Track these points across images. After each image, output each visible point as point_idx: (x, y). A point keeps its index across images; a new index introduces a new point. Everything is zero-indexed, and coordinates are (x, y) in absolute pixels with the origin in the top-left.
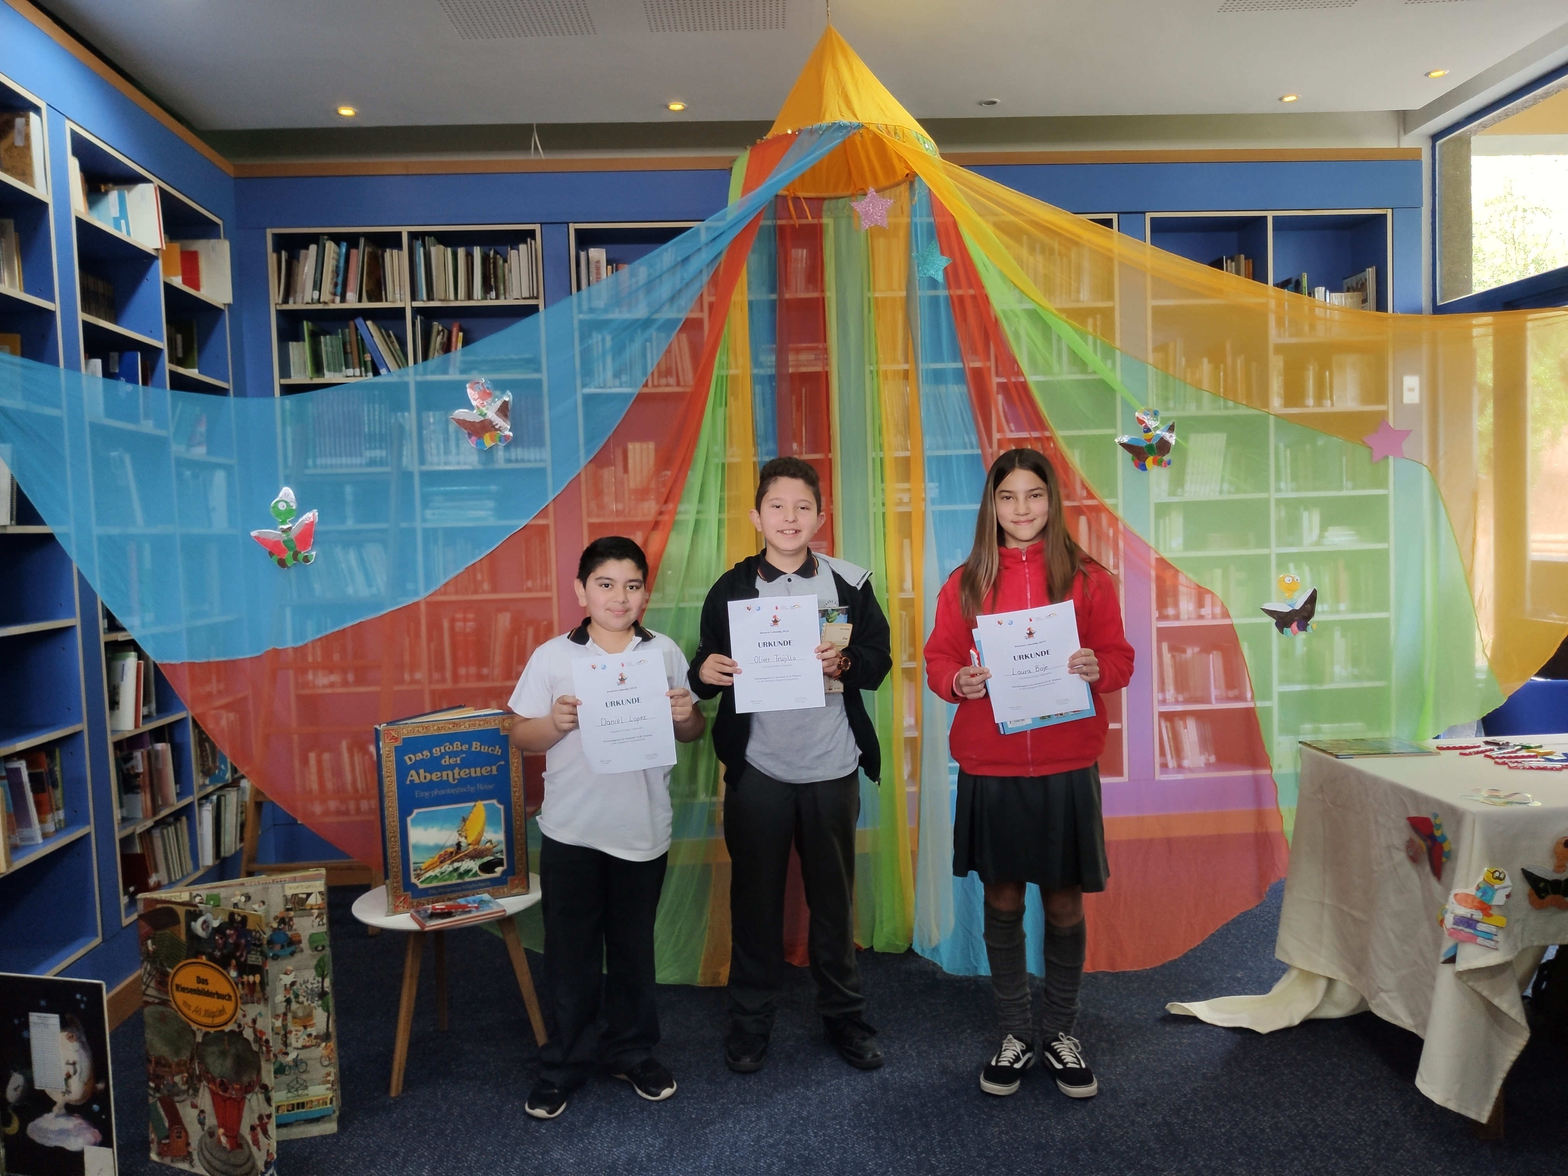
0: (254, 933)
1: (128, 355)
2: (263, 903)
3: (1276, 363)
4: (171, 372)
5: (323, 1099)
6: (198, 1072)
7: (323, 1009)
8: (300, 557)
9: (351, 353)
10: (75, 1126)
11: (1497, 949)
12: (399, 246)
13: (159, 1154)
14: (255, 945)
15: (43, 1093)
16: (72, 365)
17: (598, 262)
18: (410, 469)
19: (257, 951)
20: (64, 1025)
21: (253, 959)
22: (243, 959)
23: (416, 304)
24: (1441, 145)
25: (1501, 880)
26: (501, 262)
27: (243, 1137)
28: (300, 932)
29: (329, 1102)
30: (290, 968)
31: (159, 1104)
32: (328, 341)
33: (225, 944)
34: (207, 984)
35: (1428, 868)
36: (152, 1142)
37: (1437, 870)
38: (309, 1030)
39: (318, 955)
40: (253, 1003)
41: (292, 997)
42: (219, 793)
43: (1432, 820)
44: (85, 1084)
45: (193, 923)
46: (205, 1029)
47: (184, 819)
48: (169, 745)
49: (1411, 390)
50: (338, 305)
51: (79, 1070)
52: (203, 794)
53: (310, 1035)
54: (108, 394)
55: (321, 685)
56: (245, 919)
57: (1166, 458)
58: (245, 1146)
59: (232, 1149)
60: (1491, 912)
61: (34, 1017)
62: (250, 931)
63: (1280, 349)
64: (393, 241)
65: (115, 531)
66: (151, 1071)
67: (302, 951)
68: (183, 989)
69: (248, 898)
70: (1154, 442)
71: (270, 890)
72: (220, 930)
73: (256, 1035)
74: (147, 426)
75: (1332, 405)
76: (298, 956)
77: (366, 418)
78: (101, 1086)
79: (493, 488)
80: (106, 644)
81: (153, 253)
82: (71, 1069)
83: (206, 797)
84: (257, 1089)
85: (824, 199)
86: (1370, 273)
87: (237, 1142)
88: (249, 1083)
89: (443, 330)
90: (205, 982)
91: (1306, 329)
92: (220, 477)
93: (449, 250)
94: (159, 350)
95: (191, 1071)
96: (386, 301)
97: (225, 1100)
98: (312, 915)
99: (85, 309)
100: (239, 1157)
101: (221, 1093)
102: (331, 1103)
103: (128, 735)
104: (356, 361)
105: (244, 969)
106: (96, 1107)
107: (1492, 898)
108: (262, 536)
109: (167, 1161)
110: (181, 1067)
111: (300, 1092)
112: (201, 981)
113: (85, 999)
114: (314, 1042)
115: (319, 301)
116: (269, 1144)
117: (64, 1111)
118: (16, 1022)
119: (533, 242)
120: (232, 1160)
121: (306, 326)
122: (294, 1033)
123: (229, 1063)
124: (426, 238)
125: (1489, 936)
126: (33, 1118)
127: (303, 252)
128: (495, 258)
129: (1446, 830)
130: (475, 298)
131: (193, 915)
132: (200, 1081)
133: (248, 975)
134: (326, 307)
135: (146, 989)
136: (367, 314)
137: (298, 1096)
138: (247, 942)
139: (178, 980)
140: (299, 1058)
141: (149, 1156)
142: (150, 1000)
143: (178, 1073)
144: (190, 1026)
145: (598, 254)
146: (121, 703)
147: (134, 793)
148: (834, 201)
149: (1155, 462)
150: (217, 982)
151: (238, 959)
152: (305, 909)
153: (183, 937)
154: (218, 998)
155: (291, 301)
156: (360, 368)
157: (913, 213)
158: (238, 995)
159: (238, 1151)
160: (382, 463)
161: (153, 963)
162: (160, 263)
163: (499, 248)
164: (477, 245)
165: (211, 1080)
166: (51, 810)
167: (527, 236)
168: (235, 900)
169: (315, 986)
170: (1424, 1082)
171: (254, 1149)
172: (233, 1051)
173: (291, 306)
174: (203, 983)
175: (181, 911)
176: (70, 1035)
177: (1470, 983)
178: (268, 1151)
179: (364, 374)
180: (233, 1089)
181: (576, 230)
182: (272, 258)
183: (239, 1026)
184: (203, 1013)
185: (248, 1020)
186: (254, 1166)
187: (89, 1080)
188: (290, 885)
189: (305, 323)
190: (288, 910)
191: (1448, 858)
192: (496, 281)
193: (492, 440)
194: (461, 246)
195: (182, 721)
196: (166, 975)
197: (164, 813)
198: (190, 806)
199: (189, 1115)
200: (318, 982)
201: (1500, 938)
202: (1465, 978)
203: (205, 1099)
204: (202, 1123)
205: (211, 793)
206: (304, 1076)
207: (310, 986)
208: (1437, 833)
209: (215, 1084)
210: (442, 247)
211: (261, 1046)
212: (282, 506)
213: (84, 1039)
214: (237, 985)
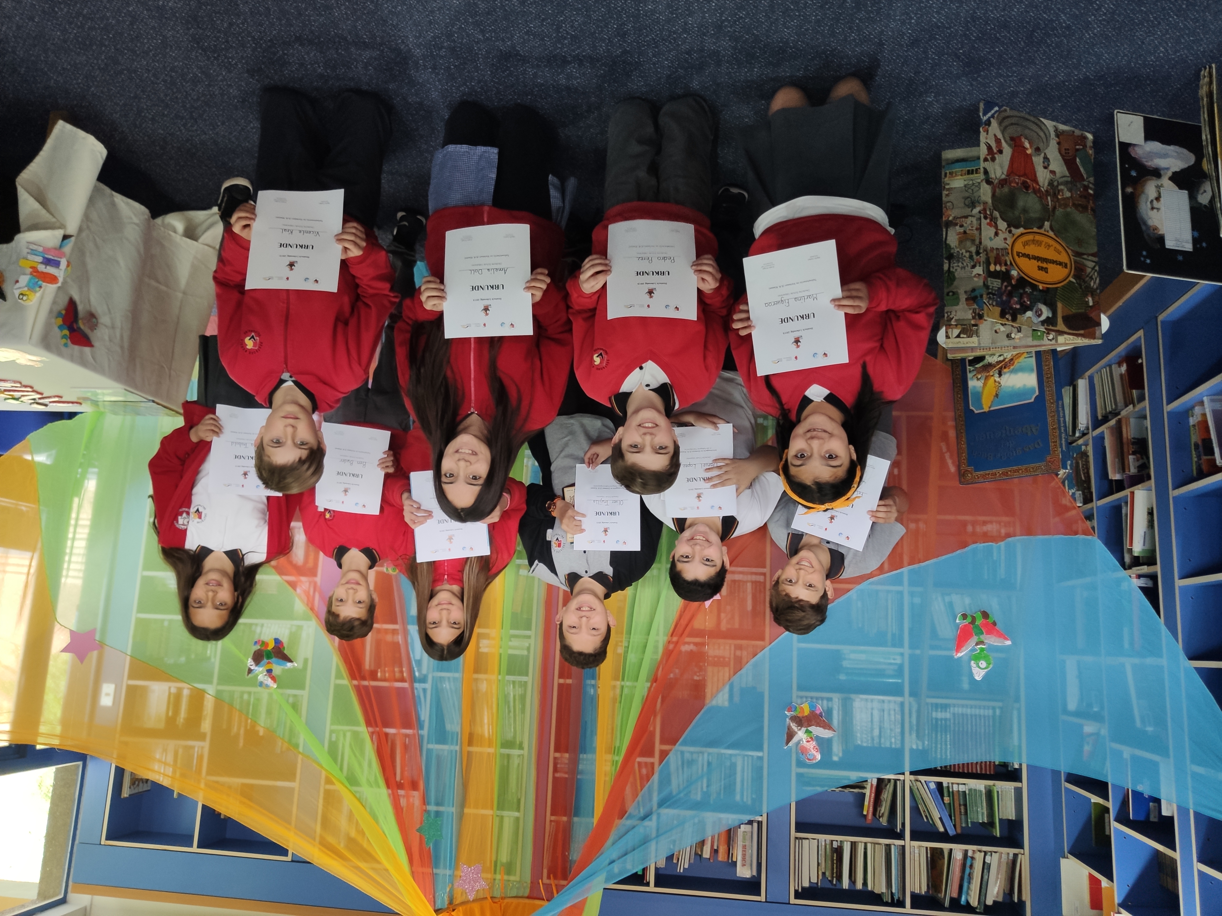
0: (994, 303)
1: (1141, 818)
2: (996, 332)
3: (206, 726)
4: (1108, 800)
5: (952, 177)
6: (1049, 198)
7: (950, 246)
8: (969, 619)
9: (960, 805)
10: (1152, 160)
11: (28, 243)
12: (914, 896)
13: (1086, 138)
14: (994, 294)
15: (1181, 187)
16: (1183, 811)
17: (743, 865)
18: (912, 699)
19: (992, 289)
20: (1161, 239)
21: (996, 283)
22: (1005, 284)
23: (900, 842)
24: (60, 893)
25: (22, 294)
26: (828, 874)
27: (1010, 145)
28: (966, 307)
29: (948, 174)
30: (975, 279)
31: (1085, 177)
32: (980, 817)
33: (1021, 297)
34: (1038, 267)
35: (80, 308)
36: (1091, 147)
37: (72, 305)
38: (962, 230)
39: (952, 288)
40: (997, 249)
41: (975, 256)
42: (1074, 438)
43: (69, 342)
44: (1143, 192)
45: (1050, 316)
46: (1042, 231)
47: (1100, 418)
48: (1110, 478)
49: (107, 695)
50: (971, 848)
51: (1149, 203)
52: (1086, 437)
53: (961, 226)
54: (1156, 782)
55: (994, 524)
56: (1003, 315)
57: (258, 647)
58: (1008, 139)
59: (1019, 138)
60: (31, 270)
61: (1188, 247)
62: (997, 305)
63: (201, 737)
64: (918, 901)
65: (1150, 661)
66: (1091, 202)
67: (966, 292)
68: (1060, 264)
69: (1009, 336)
70: (265, 661)
71: (991, 341)
72: (1025, 309)
73: (996, 224)
74: (1127, 752)
75: (170, 688)
76: (969, 288)
77: (949, 746)
78: (1129, 190)
79: (842, 677)
80: (1155, 564)
81: (1122, 910)
82: (1155, 204)
83: (1084, 434)
84: (996, 182)
85: (528, 897)
86: (125, 793)
87: (1015, 142)
88: (1002, 187)
89: (880, 817)
90: (1040, 268)
91: (180, 751)
92: (1072, 706)
93: (870, 888)
94: (1117, 820)
95: (1055, 200)
96: (927, 848)
97: (1025, 175)
98: (956, 320)
99: (1173, 861)
100: (1012, 131)
101: (1028, 181)
102: (946, 174)
103: (1140, 486)
104: (956, 797)
105: (1005, 276)
106: (1134, 174)
107: (30, 280)
108: (1001, 640)
109: (1078, 132)
110: (1065, 203)
111: (971, 182)
112: (1045, 270)
113: (1142, 259)
114: (958, 221)
115: (986, 853)
116: (986, 138)
117: (1162, 172)
118: (1204, 245)
119: (797, 888)
120: (1019, 129)
121: (997, 833)
122: (974, 228)
123: (1021, 203)
124: (890, 901)
125: (34, 252)
126: (1189, 168)
127: (1000, 899)
128: (833, 877)
129: (58, 334)
130: (849, 843)
131: (1050, 322)
132: (1047, 191)
133: (1001, 270)
134: (979, 847)
135: (1095, 267)
136: (944, 837)
137: (972, 180)
138: (1000, 296)
139: (1066, 271)
140: (970, 209)
141: (1094, 136)
142: (1090, 258)
143: (1067, 198)
144: (1055, 234)
145: (744, 872)
146: (1146, 513)
147: (1138, 439)
148: (521, 895)
149: (266, 644)
150: (1030, 268)
151: (1010, 284)
152: (962, 325)
153: (1059, 305)
154: (1029, 255)
155: (1011, 856)
156: (953, 791)
157: (452, 877)
158: (1010, 255)
159: (1015, 135)
160: (936, 706)
161: (1088, 287)
162: (1117, 901)
163: (829, 886)
164: (846, 890)
165: (1037, 191)
166: (1199, 422)
167: (804, 894)
168: (1020, 335)
169: (956, 265)
170: (101, 153)
171: (1000, 136)
172: (1017, 213)
173: (1012, 851)
174: (1042, 267)
175: (1061, 326)
176: (1156, 231)
177: (54, 220)
178: (987, 134)
179: (950, 785)
180: (1017, 184)
181: (760, 895)
182: (1026, 896)
183: (1010, 232)
184: (1044, 243)
185: (1001, 236)
186: (1000, 123)
187: (1140, 195)
188: (973, 345)
189: (998, 835)
190: (976, 325)
191: (59, 314)
192: (832, 857)
193: (802, 709)
194: (860, 891)
195: (1100, 498)
196: (1075, 277)
197: (1113, 422)
198: (1095, 427)
199: (1058, 165)
200: (953, 267)
201: (25, 251)
202: (58, 224)
203: (1043, 177)
204: (1046, 159)
205: (1080, 438)
206: (967, 194)
207: (960, 264)
208: (66, 332)
209: (1034, 188)
210: (876, 891)
211: (991, 215)
212: (983, 664)
213: (1144, 228)
214: (1011, 263)
